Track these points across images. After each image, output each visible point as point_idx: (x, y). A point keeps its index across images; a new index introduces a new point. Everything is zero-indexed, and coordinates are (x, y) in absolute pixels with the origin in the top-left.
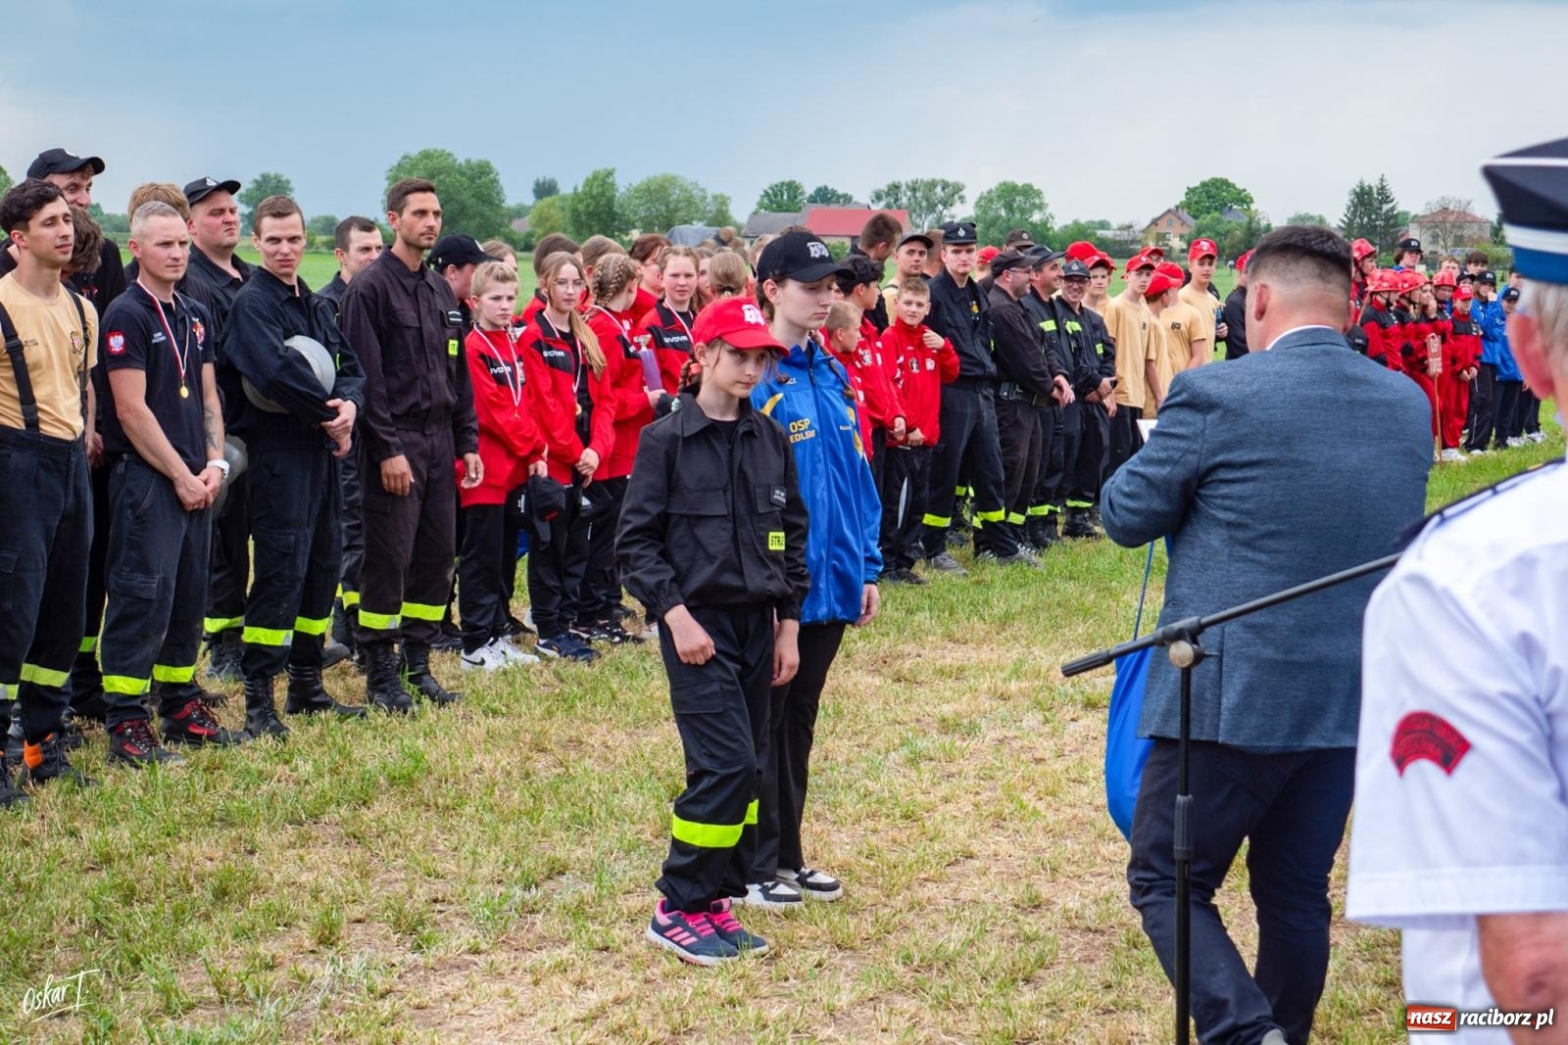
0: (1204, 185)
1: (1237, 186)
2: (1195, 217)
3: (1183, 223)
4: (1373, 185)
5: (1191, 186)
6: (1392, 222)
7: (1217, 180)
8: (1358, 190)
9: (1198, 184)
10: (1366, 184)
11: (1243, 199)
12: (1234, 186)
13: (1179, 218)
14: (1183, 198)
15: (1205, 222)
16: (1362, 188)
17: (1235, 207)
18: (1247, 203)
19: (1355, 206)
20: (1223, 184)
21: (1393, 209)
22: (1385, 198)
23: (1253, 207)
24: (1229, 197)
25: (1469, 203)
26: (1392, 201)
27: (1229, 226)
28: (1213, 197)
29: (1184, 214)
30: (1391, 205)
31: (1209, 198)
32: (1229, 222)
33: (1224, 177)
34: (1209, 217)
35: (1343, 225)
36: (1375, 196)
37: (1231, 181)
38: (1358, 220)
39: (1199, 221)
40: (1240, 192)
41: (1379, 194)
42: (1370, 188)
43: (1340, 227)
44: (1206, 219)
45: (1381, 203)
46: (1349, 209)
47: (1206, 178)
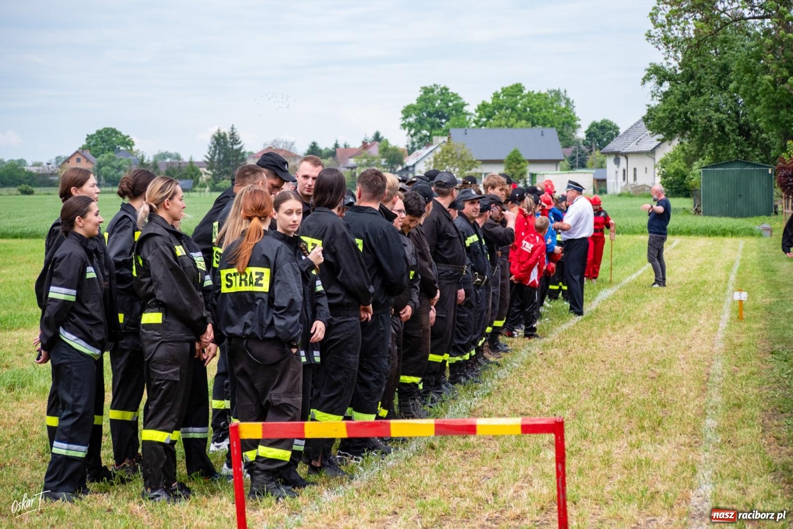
0: (99, 132)
1: (123, 134)
2: (96, 156)
3: (88, 161)
4: (227, 132)
5: (90, 134)
6: (240, 158)
7: (108, 129)
8: (217, 135)
9: (94, 132)
10: (222, 131)
11: (127, 142)
12: (120, 133)
13: (85, 157)
14: (85, 143)
15: (104, 159)
16: (219, 135)
17: (122, 148)
18: (129, 145)
19: (215, 147)
20: (114, 132)
21: (241, 148)
22: (235, 141)
23: (135, 148)
24: (118, 141)
25: (292, 144)
26: (240, 143)
27: (121, 162)
28: (106, 141)
29: (87, 153)
30: (238, 146)
31: (103, 142)
32: (121, 159)
33: (113, 127)
34: (106, 156)
35: (207, 160)
36: (229, 140)
37: (118, 130)
38: (216, 157)
39: (99, 159)
40: (125, 138)
41: (231, 138)
42: (225, 134)
43: (205, 162)
44: (103, 158)
45: (232, 144)
46: (210, 148)
47: (100, 128)
